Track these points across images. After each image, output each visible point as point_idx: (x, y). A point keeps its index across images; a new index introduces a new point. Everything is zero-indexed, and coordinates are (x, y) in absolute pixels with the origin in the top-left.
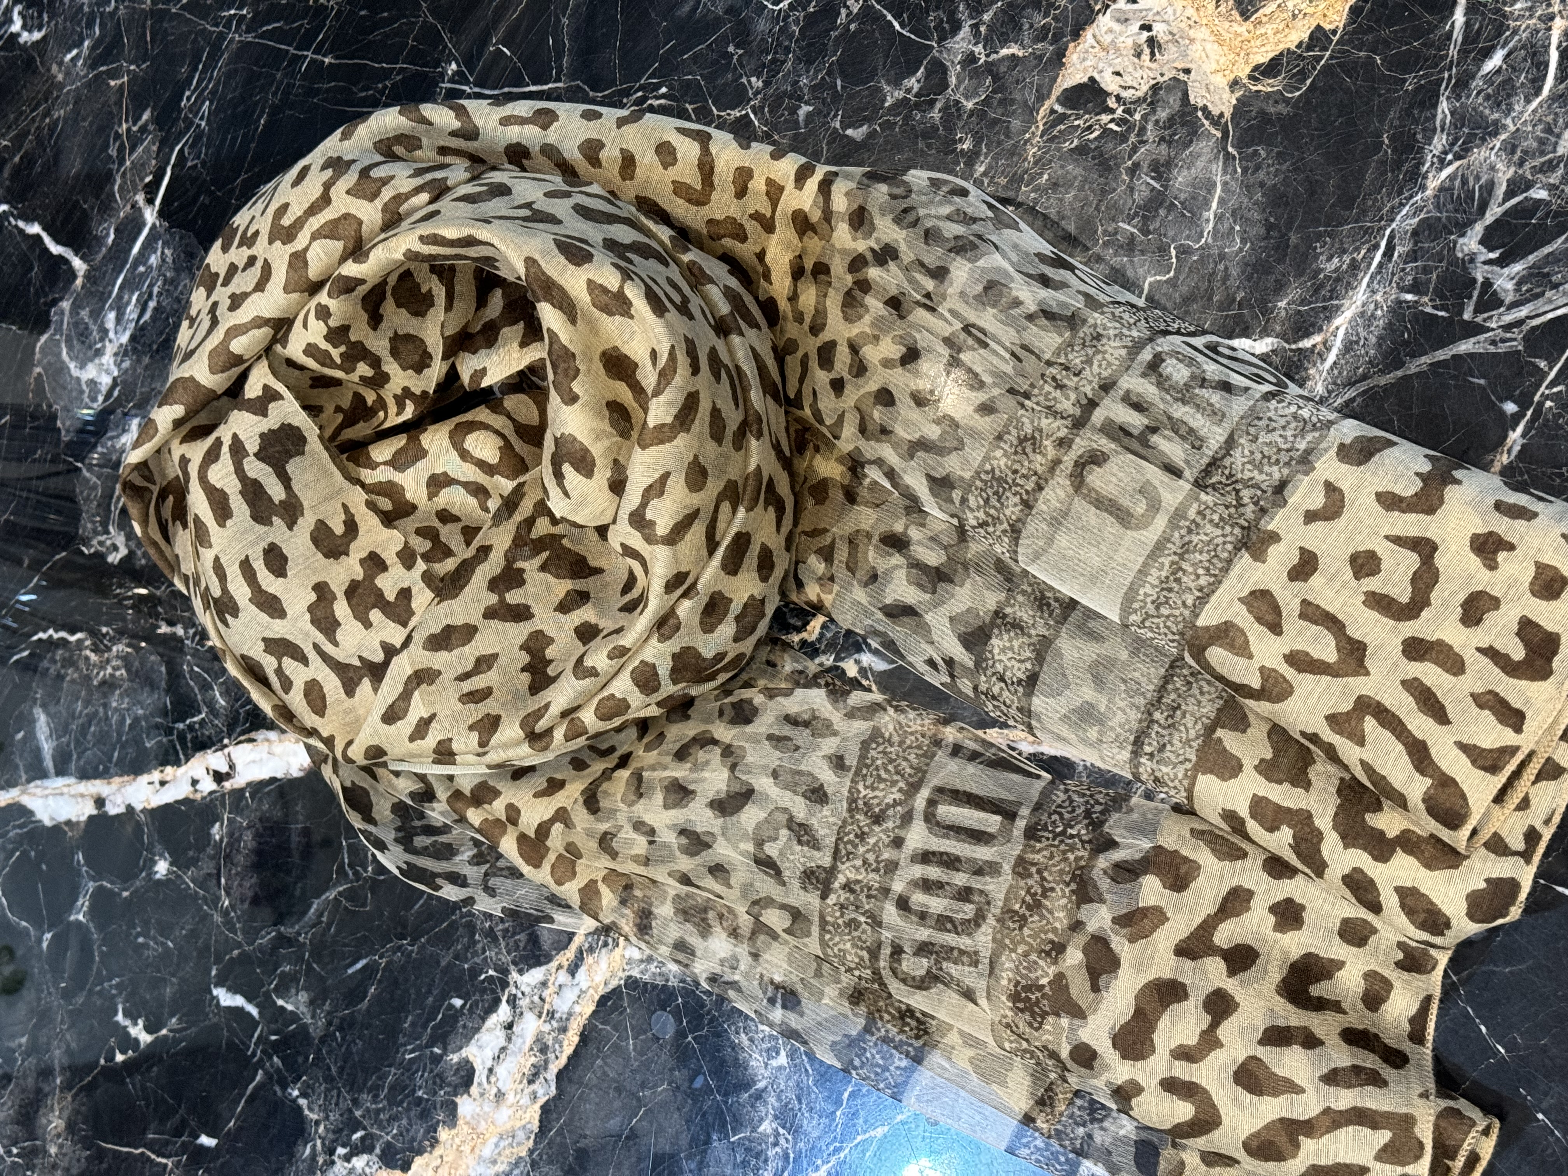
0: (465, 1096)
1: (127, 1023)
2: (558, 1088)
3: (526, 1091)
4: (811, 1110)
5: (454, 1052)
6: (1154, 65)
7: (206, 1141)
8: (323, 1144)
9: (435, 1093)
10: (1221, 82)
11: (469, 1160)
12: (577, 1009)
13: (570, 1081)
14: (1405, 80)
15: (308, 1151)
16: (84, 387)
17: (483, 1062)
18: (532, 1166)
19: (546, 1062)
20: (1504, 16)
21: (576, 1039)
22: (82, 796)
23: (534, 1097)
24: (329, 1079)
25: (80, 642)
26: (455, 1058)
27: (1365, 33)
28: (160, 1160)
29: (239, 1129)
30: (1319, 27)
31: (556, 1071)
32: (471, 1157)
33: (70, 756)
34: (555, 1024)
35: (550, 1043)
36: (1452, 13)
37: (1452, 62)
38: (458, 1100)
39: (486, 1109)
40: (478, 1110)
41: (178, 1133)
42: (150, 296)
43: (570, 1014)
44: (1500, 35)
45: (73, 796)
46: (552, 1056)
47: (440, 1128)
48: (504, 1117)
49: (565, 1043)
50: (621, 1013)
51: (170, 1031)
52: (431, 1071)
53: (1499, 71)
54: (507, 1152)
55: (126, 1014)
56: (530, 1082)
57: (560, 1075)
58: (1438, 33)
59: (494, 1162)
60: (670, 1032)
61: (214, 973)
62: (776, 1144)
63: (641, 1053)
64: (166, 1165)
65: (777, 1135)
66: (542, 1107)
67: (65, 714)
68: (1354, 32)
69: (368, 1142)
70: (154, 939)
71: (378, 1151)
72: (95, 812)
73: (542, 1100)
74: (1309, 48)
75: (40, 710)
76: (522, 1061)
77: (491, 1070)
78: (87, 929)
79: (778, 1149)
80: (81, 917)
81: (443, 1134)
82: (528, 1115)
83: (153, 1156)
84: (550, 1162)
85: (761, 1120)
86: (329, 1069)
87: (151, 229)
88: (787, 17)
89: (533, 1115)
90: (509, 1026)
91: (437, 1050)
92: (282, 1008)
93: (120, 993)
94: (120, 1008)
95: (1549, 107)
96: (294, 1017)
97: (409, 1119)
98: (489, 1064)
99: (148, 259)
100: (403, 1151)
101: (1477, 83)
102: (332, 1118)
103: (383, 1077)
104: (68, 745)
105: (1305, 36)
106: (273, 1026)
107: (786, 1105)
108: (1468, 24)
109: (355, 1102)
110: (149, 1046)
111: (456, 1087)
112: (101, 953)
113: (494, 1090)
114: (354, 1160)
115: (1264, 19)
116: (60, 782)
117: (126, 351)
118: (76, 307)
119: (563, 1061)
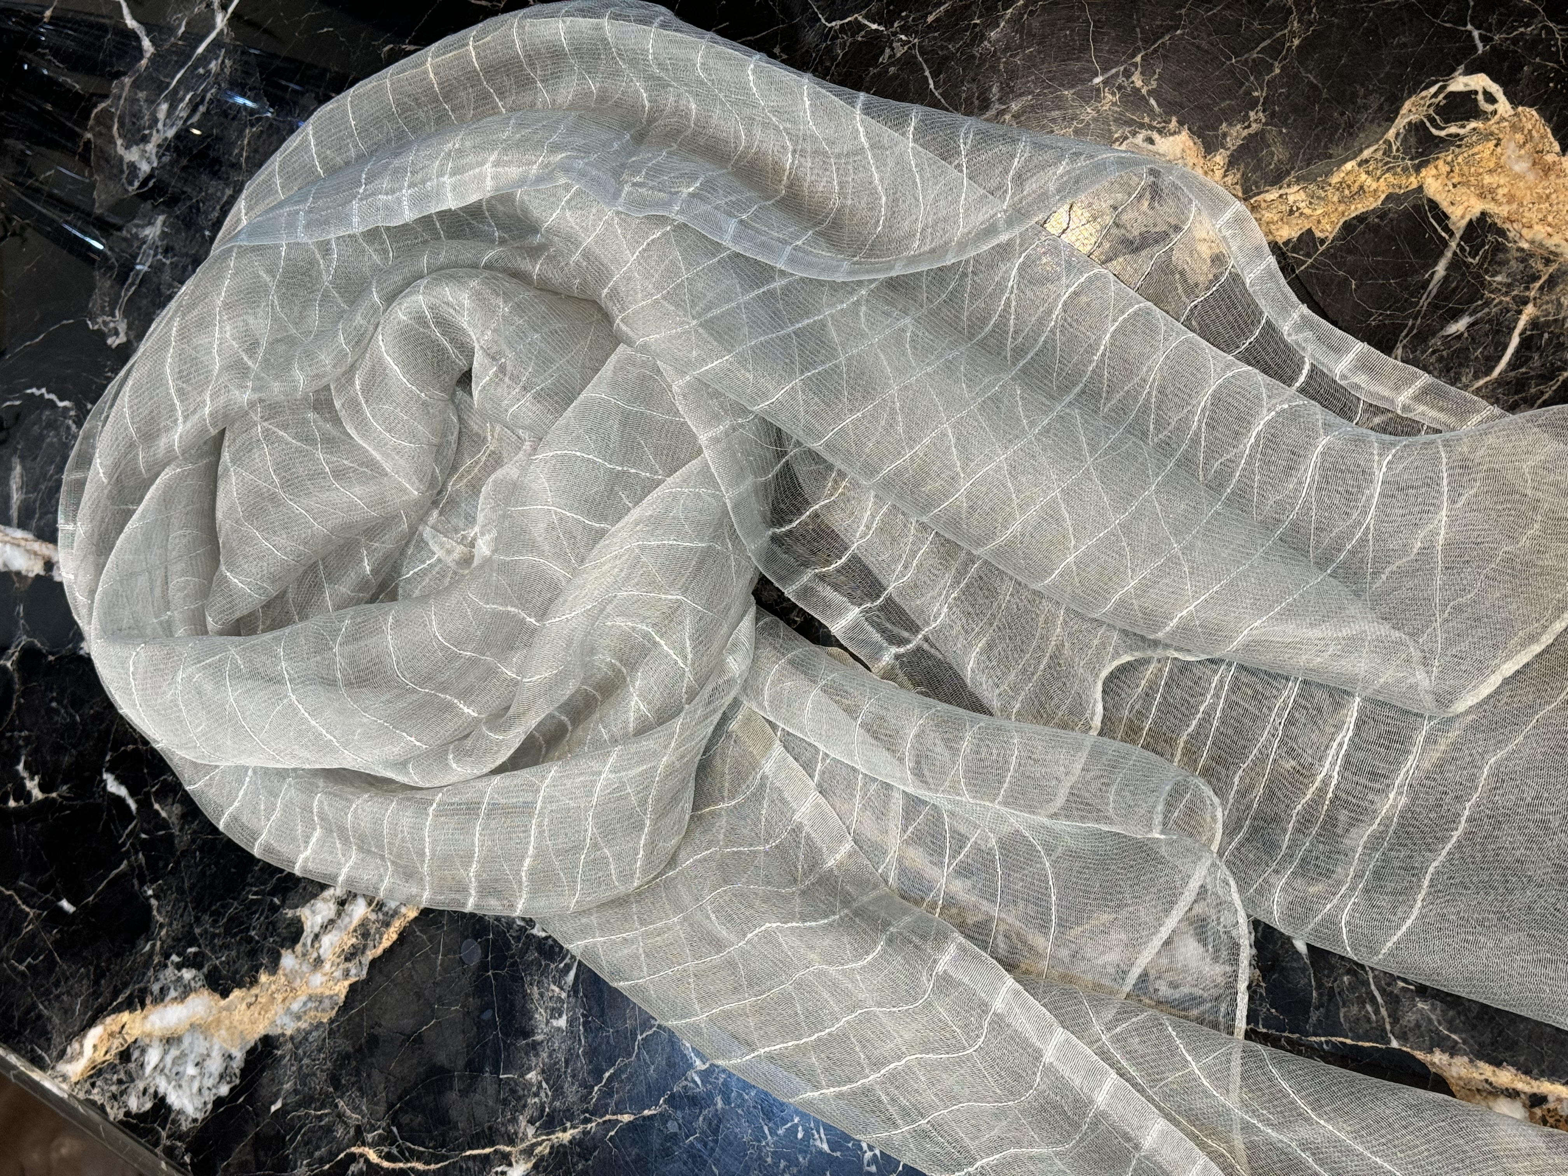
0: (290, 951)
1: (25, 774)
2: (368, 973)
3: (341, 966)
4: (574, 1076)
5: (290, 908)
6: (1150, 213)
7: (65, 904)
8: (162, 947)
9: (265, 938)
10: (1205, 251)
11: (278, 1008)
12: (403, 910)
13: (380, 972)
14: (1371, 315)
15: (148, 947)
16: (125, 167)
17: (312, 927)
18: (329, 1034)
19: (365, 947)
20: (1482, 284)
21: (395, 936)
22: (35, 554)
23: (347, 974)
24: (181, 891)
25: (65, 408)
26: (290, 913)
27: (1350, 252)
28: (24, 907)
29: (95, 905)
30: (1310, 231)
31: (371, 958)
32: (281, 1006)
33: (35, 513)
34: (381, 916)
35: (372, 931)
36: (1436, 263)
37: (1419, 312)
38: (283, 951)
39: (305, 968)
40: (297, 967)
41: (44, 888)
42: (202, 101)
43: (396, 913)
44: (1472, 301)
45: (28, 551)
46: (371, 944)
47: (262, 971)
48: (317, 982)
49: (386, 936)
50: (438, 928)
51: (59, 795)
52: (267, 918)
53: (1459, 337)
54: (312, 1013)
55: (26, 767)
56: (347, 960)
57: (373, 963)
58: (1417, 278)
59: (299, 1018)
60: (476, 960)
61: (108, 758)
62: (536, 1095)
63: (446, 970)
64: (28, 914)
65: (540, 1087)
66: (351, 985)
67: (38, 470)
68: (1340, 249)
69: (199, 959)
70: (65, 707)
71: (205, 970)
72: (42, 573)
73: (353, 980)
74: (1294, 249)
75: (18, 460)
76: (345, 938)
77: (317, 937)
78: (12, 677)
79: (537, 1100)
80: (9, 664)
81: (263, 978)
82: (337, 988)
83: (19, 902)
84: (346, 1037)
85: (530, 1069)
86: (183, 882)
87: (218, 34)
88: (835, 37)
89: (341, 989)
90: (342, 903)
91: (276, 900)
92: (157, 813)
93: (26, 746)
94: (23, 759)
95: (1493, 390)
96: (164, 824)
97: (238, 952)
98: (317, 929)
99: (209, 63)
100: (225, 978)
101: (1436, 342)
102: (174, 926)
103: (225, 907)
104: (35, 502)
105: (1295, 234)
106: (145, 825)
107: (556, 1063)
108: (1446, 278)
109: (198, 919)
110: (39, 802)
111: (284, 939)
112: (18, 703)
113: (315, 955)
114: (184, 970)
115: (1263, 205)
116: (19, 534)
117: (169, 145)
118: (136, 85)
119: (379, 951)
